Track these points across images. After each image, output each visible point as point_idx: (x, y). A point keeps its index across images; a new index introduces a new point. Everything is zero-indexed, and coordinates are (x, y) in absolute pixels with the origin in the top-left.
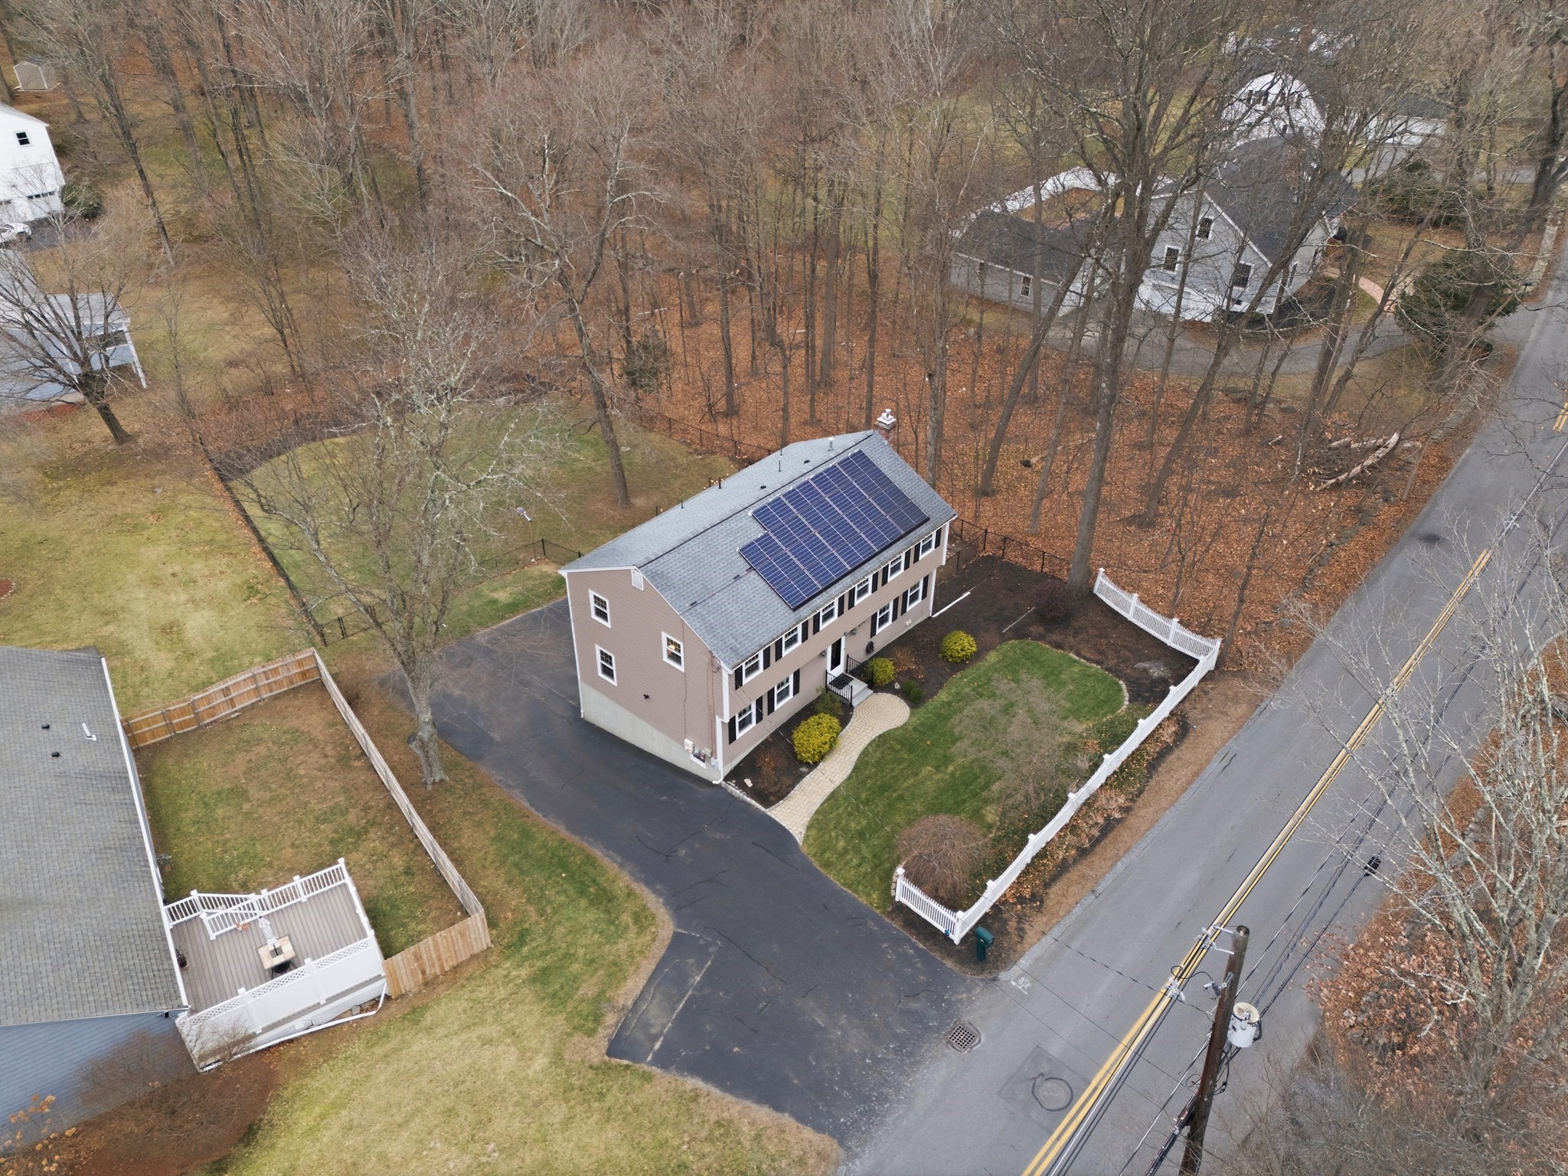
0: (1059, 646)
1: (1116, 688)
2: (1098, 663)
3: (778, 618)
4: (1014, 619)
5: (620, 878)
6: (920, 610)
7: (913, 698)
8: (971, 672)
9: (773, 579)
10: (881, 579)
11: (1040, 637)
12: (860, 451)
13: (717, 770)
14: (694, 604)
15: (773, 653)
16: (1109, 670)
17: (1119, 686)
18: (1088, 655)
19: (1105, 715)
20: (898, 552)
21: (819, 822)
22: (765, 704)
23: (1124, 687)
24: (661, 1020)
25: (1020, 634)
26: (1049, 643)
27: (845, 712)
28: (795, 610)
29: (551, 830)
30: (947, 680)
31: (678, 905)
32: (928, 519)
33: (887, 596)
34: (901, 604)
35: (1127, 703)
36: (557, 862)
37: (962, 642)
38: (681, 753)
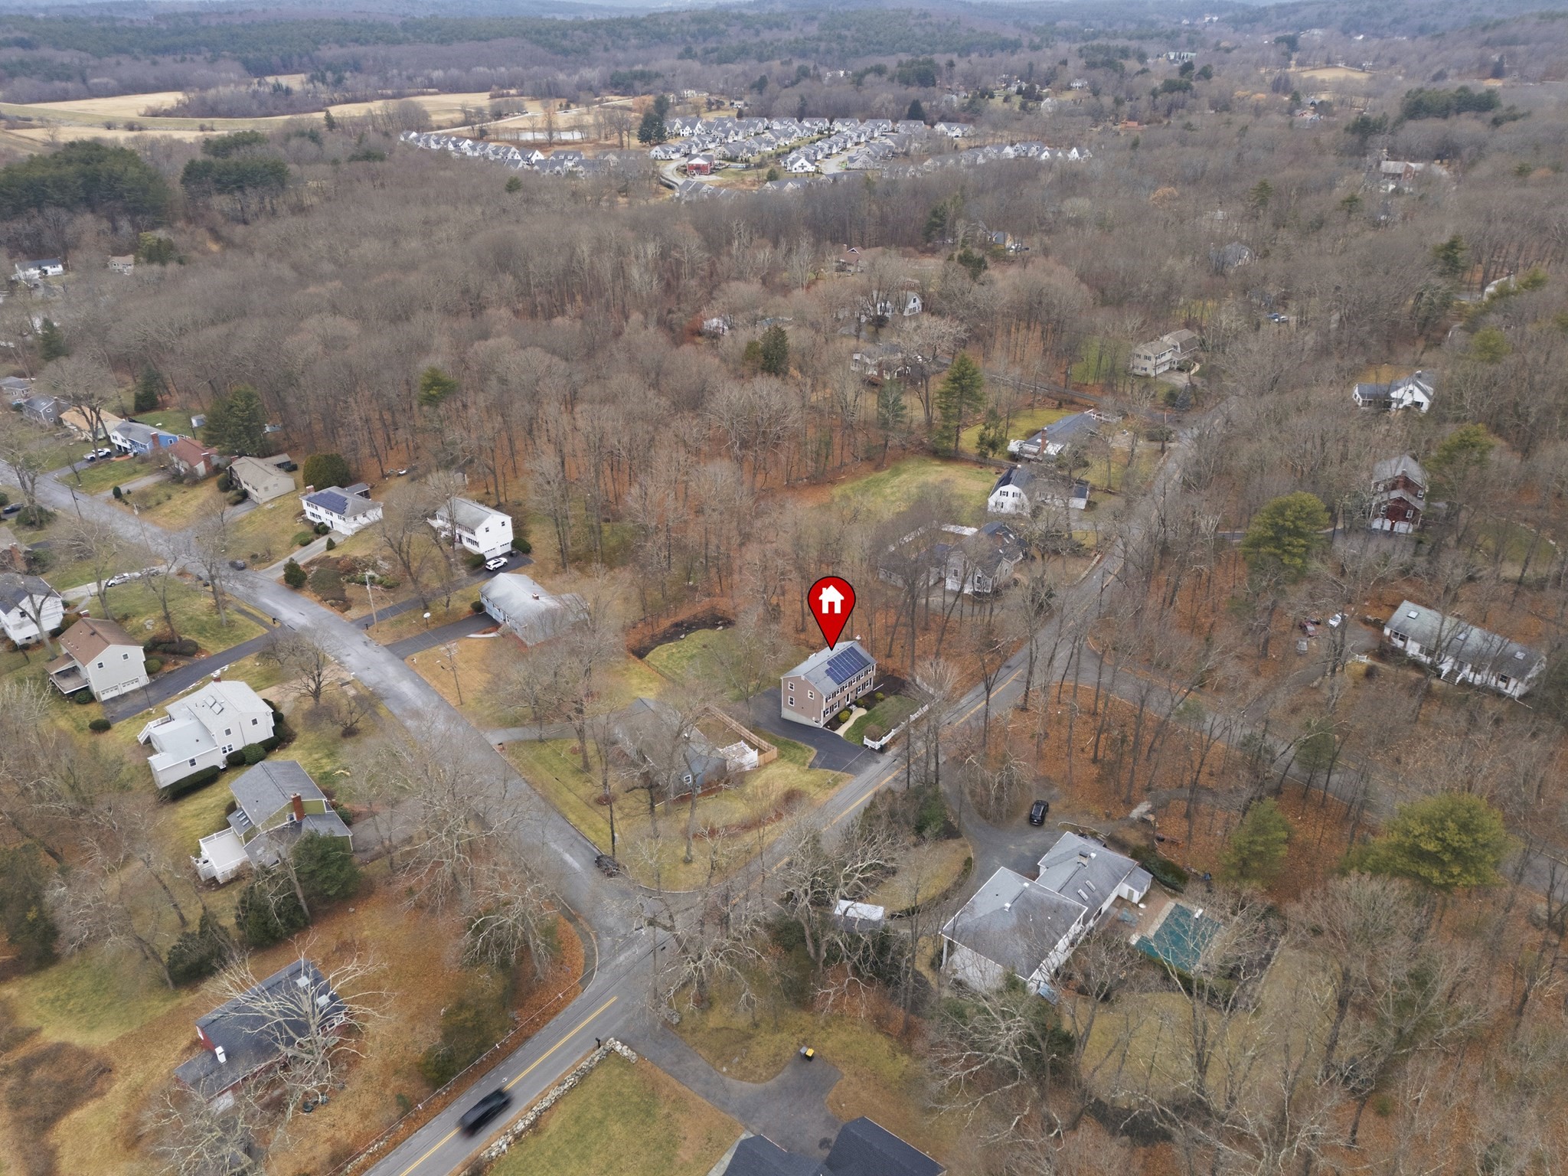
3: (835, 687)
4: (893, 690)
5: (799, 743)
6: (869, 688)
7: (867, 708)
8: (883, 703)
9: (833, 678)
10: (858, 678)
11: (901, 694)
12: (852, 647)
13: (821, 725)
14: (816, 683)
15: (834, 695)
20: (863, 671)
21: (846, 733)
22: (832, 708)
24: (818, 763)
25: (895, 694)
27: (851, 712)
28: (838, 685)
29: (783, 738)
30: (876, 704)
31: (816, 747)
32: (870, 664)
33: (860, 683)
34: (864, 685)
36: (786, 743)
37: (880, 695)
38: (810, 722)
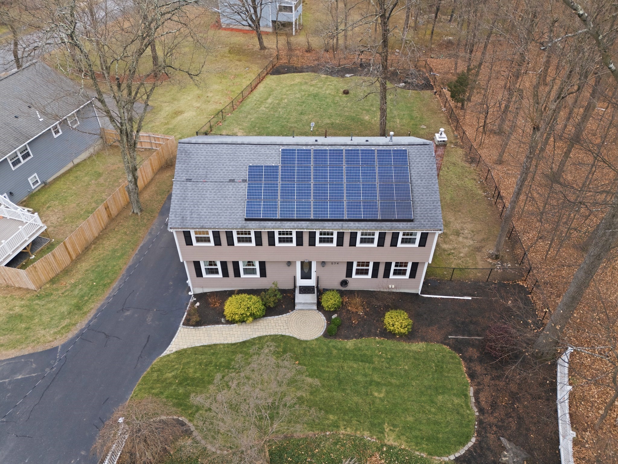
0: (472, 376)
1: (462, 440)
2: (481, 410)
3: (232, 218)
4: (470, 335)
6: (406, 284)
7: (334, 330)
8: (389, 344)
10: (348, 240)
11: (468, 360)
12: (405, 150)
14: (189, 180)
15: (224, 238)
16: (481, 422)
17: (468, 439)
18: (482, 398)
19: (422, 450)
20: (368, 228)
22: (231, 269)
23: (470, 444)
25: (457, 347)
26: (469, 368)
27: (276, 306)
28: (246, 220)
30: (369, 336)
32: (412, 221)
33: (360, 255)
34: (383, 270)
35: (452, 457)
